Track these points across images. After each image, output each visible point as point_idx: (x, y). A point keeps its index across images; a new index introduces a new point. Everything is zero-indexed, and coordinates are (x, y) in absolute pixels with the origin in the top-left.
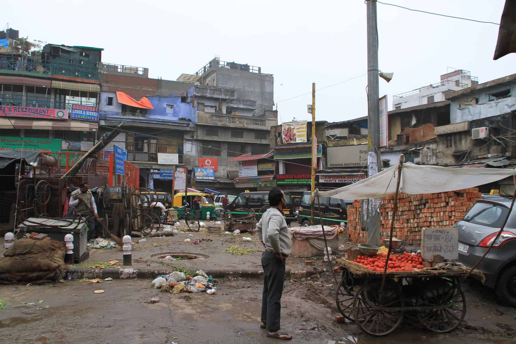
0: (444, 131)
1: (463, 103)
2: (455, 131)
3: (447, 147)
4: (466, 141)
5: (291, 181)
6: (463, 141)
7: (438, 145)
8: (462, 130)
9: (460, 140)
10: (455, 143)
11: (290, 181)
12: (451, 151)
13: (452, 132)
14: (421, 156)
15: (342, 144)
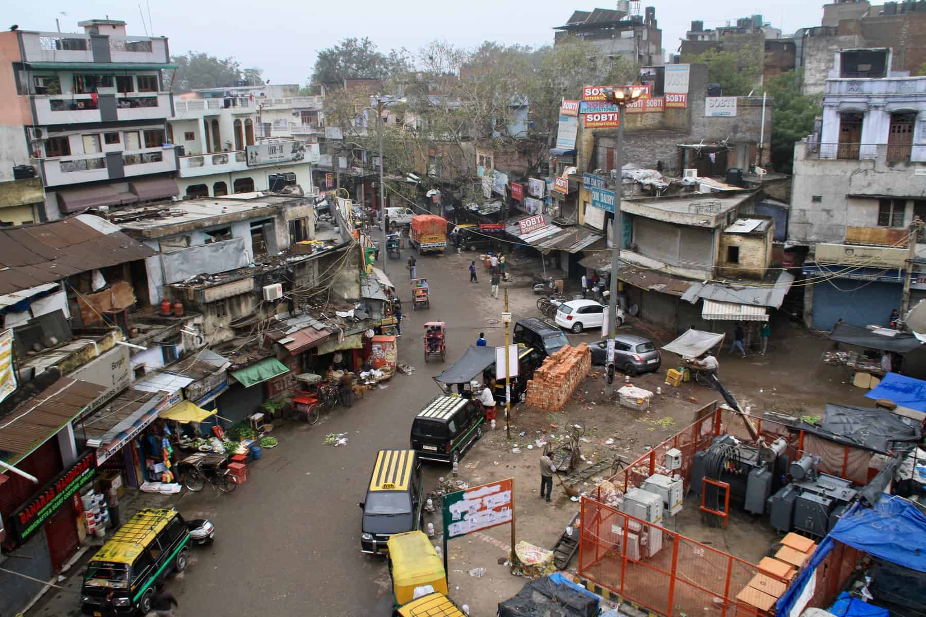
0: (220, 296)
1: (166, 243)
2: (238, 293)
3: (218, 316)
4: (246, 304)
5: (51, 507)
6: (243, 305)
7: (205, 317)
8: (247, 290)
9: (239, 305)
10: (232, 309)
11: (48, 510)
12: (225, 322)
13: (233, 294)
14: (183, 341)
15: (78, 364)
